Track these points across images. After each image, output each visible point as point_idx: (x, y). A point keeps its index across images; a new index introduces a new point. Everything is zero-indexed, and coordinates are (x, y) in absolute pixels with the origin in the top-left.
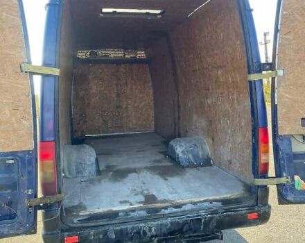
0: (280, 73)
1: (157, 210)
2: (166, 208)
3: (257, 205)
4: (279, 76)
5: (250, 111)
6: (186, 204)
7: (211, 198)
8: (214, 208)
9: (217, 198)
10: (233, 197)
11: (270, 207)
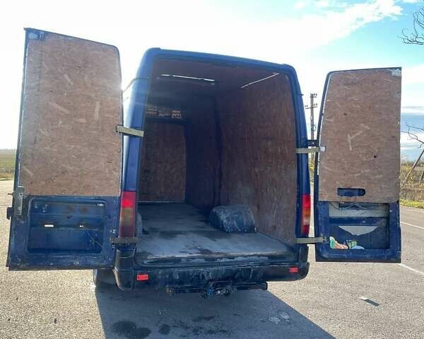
0: (323, 149)
1: (214, 259)
2: (221, 258)
3: (298, 261)
4: (322, 152)
5: (296, 180)
6: (238, 257)
7: (258, 253)
8: (261, 261)
9: (264, 253)
10: (278, 254)
11: (308, 264)
